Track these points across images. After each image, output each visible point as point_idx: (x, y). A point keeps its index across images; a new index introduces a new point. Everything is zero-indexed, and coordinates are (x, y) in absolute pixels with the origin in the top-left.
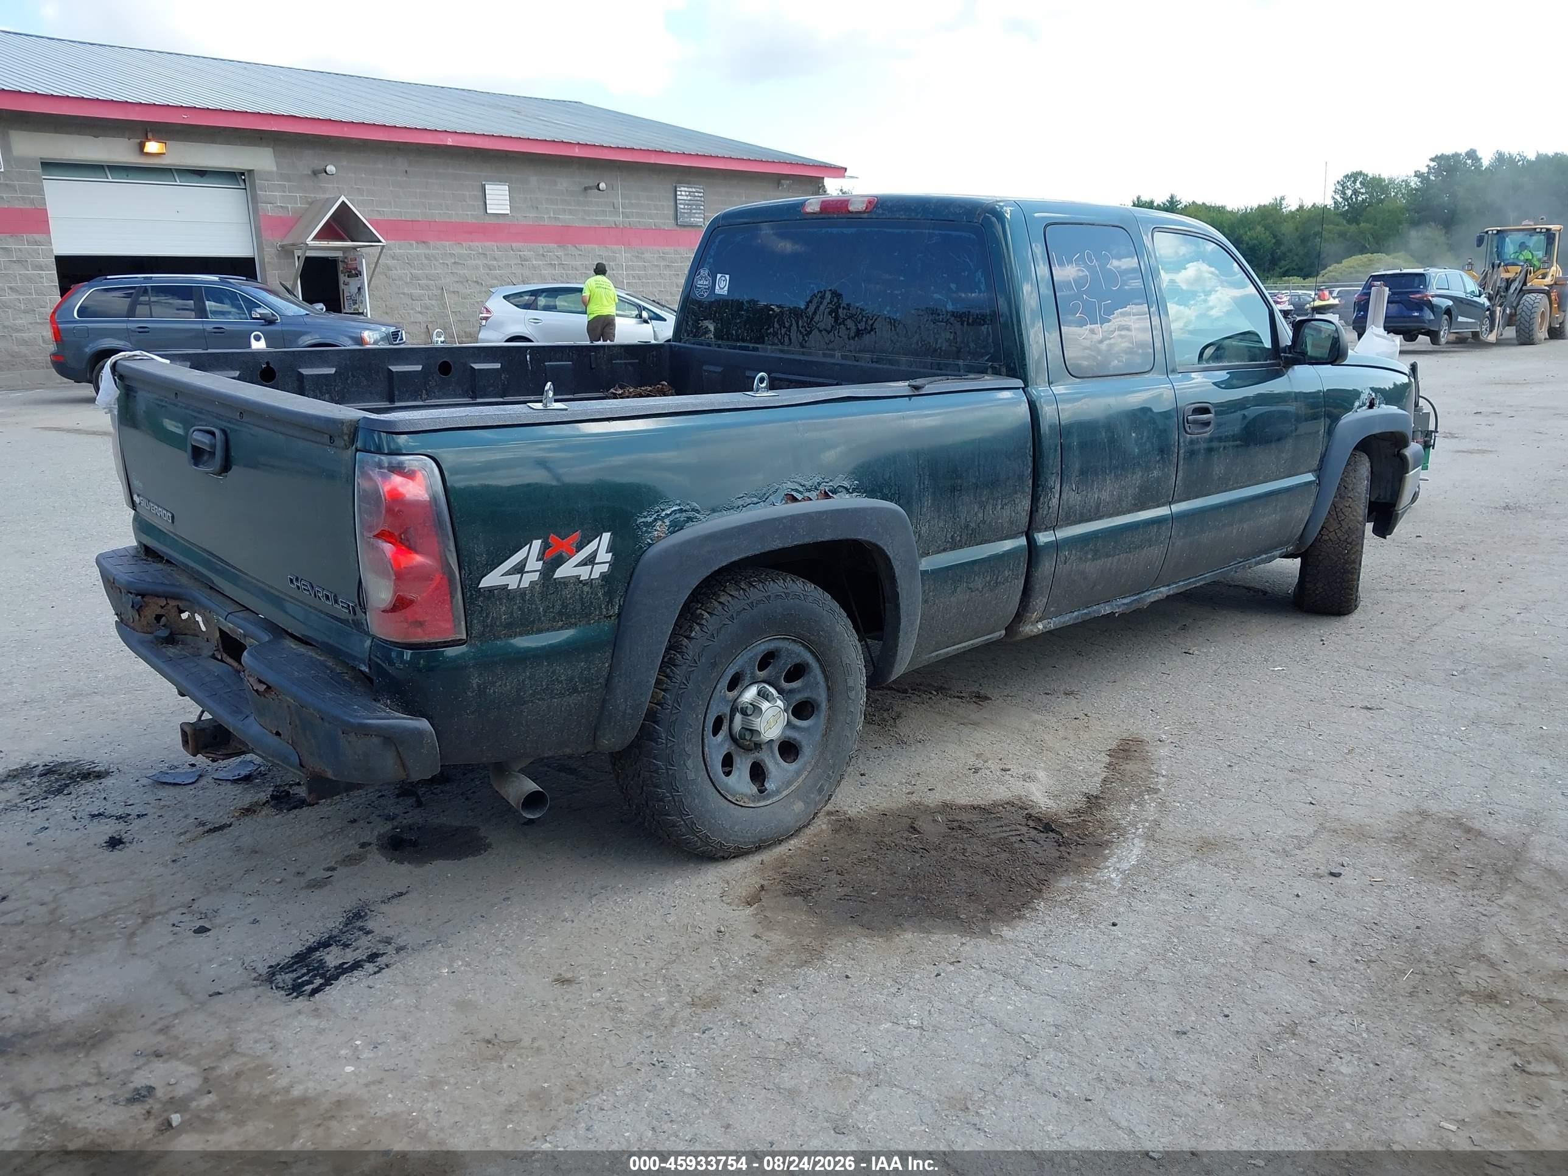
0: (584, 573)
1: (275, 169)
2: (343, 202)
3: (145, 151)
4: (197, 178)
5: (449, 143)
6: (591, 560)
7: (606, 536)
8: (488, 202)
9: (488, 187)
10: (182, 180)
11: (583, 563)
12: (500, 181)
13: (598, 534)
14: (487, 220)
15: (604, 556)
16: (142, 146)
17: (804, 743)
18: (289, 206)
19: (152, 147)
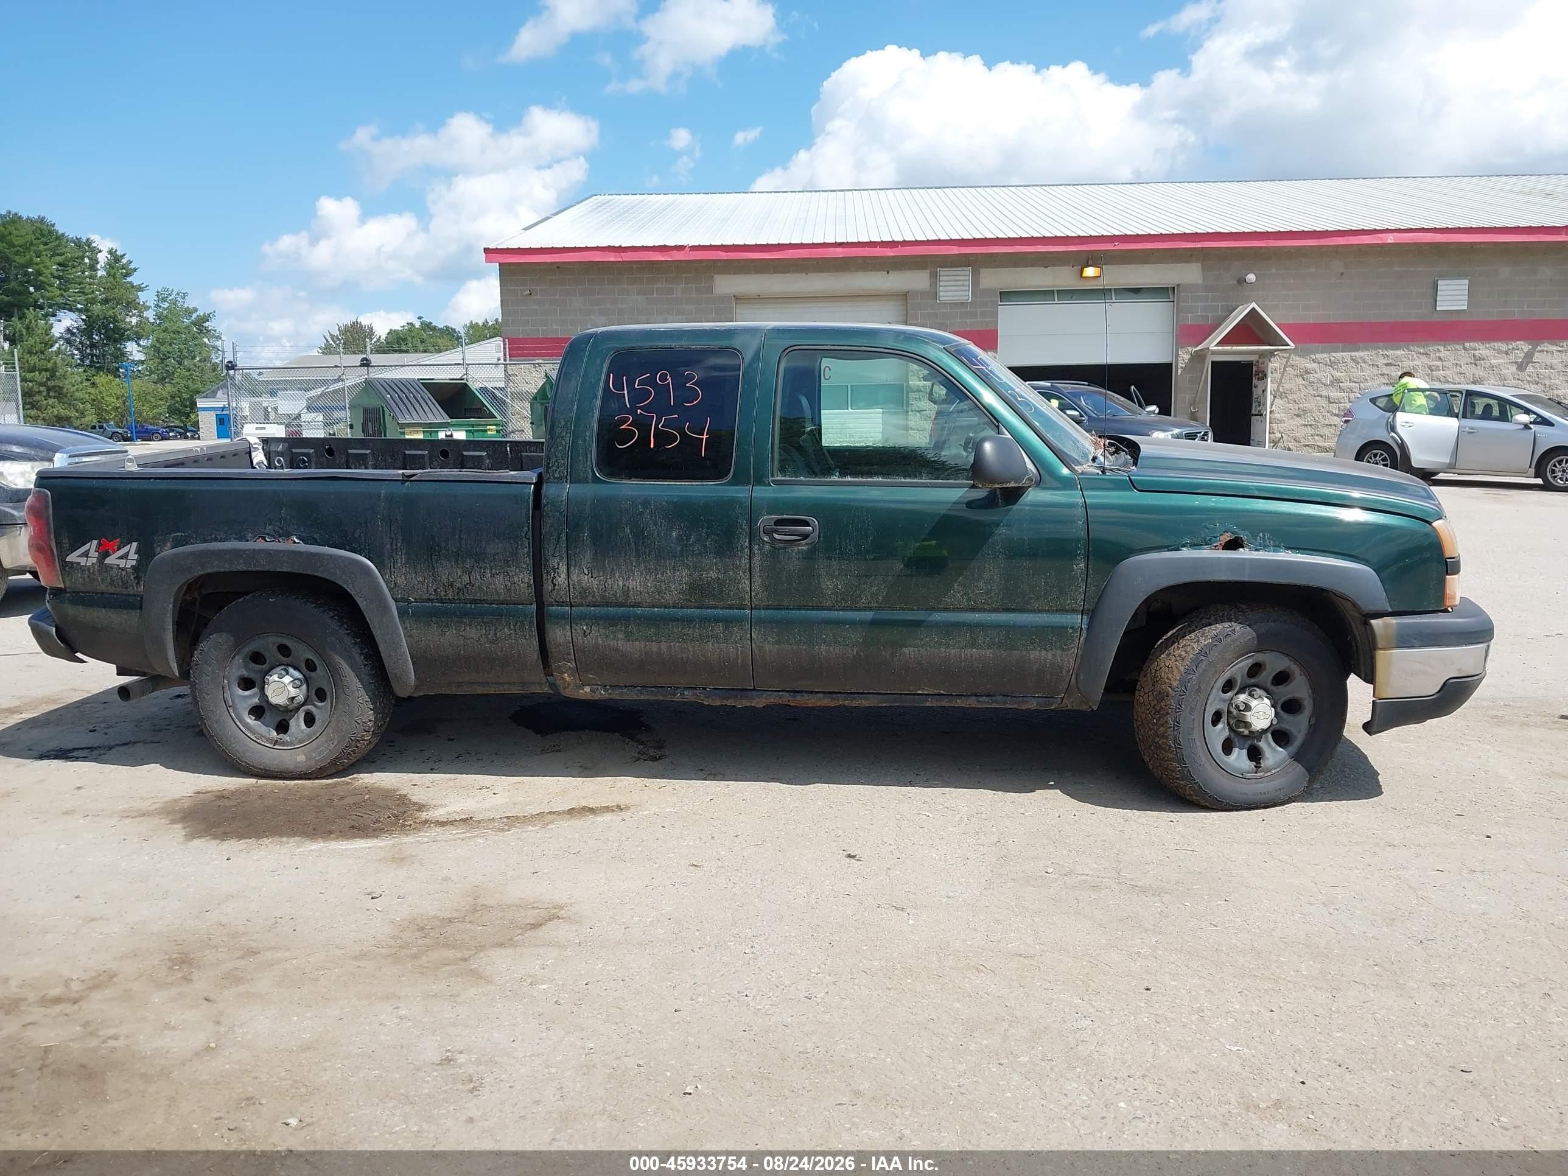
0: (122, 563)
1: (1200, 282)
2: (1253, 308)
3: (1083, 275)
4: (1132, 295)
5: (1390, 241)
6: (125, 557)
7: (135, 544)
8: (1439, 298)
9: (1442, 284)
10: (1118, 297)
11: (121, 558)
12: (1460, 276)
13: (130, 543)
14: (1436, 318)
15: (133, 556)
16: (1082, 271)
17: (317, 717)
18: (1210, 315)
19: (1090, 272)
